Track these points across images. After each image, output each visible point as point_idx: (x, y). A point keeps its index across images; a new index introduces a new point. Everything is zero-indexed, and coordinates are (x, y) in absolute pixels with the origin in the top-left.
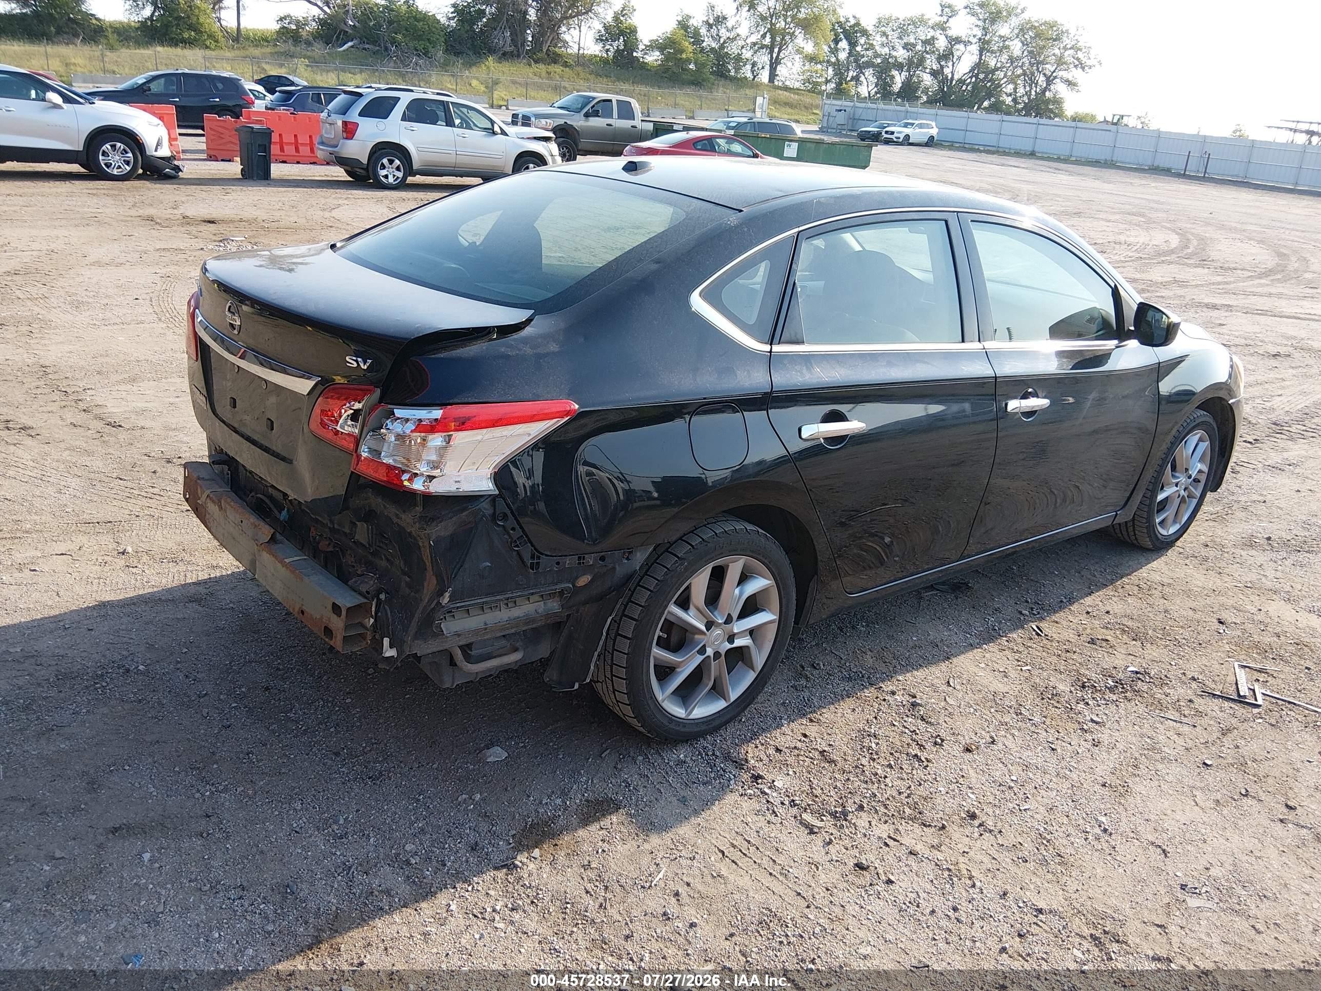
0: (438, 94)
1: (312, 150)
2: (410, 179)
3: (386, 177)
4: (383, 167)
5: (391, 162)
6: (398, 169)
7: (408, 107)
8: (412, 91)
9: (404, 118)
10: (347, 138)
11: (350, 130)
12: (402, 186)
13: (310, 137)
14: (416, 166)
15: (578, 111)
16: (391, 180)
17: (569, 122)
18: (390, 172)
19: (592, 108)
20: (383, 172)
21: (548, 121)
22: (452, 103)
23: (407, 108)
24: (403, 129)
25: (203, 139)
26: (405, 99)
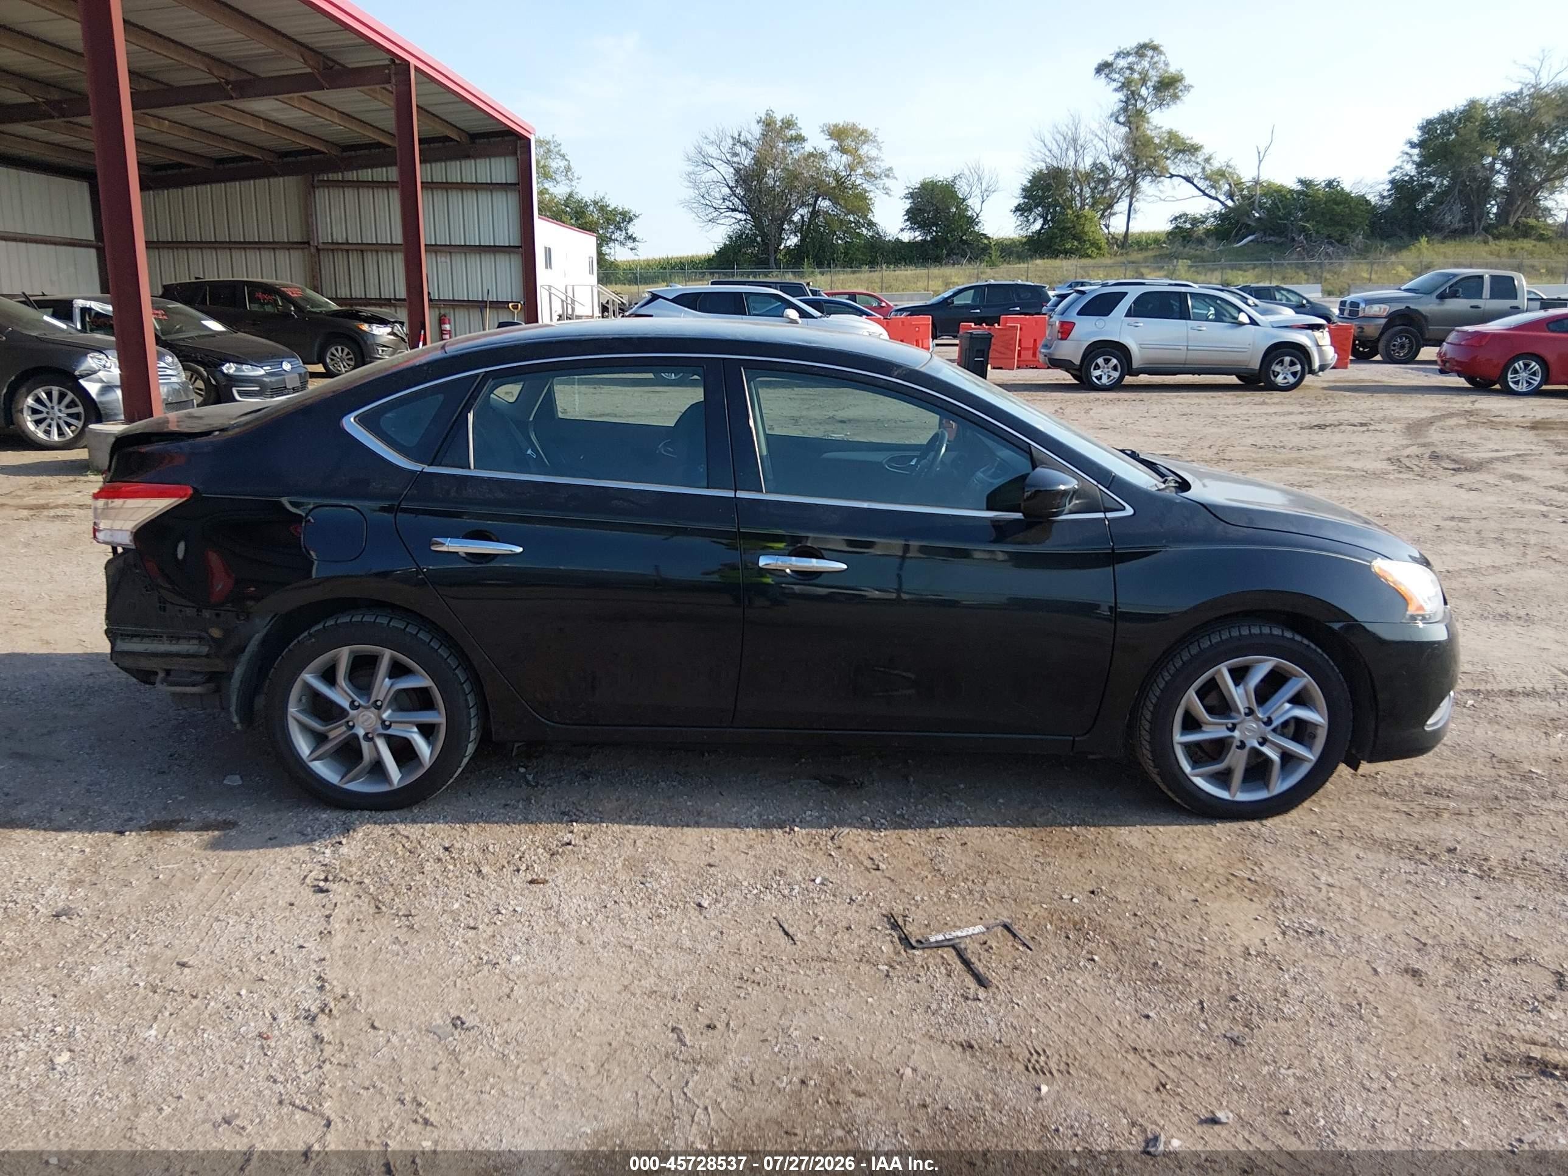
0: (1170, 285)
1: (1034, 355)
2: (1128, 380)
3: (1099, 378)
4: (1097, 367)
5: (1107, 361)
6: (1115, 368)
7: (1136, 302)
8: (1143, 284)
9: (1129, 314)
10: (1062, 339)
11: (1066, 330)
12: (1117, 386)
13: (1035, 340)
14: (1136, 364)
15: (1428, 292)
16: (1105, 380)
17: (1412, 306)
18: (1104, 372)
19: (1450, 287)
20: (1098, 373)
21: (1383, 306)
22: (1191, 294)
23: (1134, 302)
24: (1125, 325)
25: (957, 349)
26: (1134, 293)
